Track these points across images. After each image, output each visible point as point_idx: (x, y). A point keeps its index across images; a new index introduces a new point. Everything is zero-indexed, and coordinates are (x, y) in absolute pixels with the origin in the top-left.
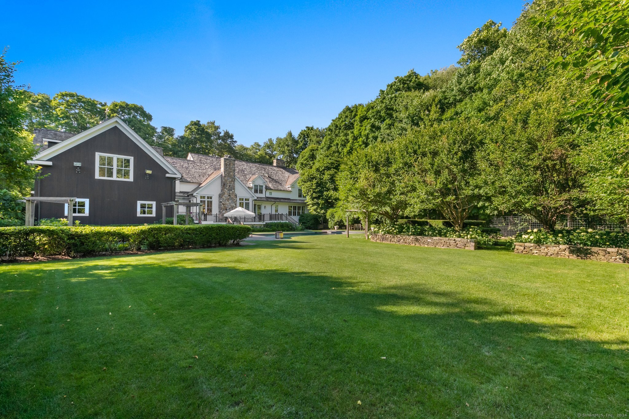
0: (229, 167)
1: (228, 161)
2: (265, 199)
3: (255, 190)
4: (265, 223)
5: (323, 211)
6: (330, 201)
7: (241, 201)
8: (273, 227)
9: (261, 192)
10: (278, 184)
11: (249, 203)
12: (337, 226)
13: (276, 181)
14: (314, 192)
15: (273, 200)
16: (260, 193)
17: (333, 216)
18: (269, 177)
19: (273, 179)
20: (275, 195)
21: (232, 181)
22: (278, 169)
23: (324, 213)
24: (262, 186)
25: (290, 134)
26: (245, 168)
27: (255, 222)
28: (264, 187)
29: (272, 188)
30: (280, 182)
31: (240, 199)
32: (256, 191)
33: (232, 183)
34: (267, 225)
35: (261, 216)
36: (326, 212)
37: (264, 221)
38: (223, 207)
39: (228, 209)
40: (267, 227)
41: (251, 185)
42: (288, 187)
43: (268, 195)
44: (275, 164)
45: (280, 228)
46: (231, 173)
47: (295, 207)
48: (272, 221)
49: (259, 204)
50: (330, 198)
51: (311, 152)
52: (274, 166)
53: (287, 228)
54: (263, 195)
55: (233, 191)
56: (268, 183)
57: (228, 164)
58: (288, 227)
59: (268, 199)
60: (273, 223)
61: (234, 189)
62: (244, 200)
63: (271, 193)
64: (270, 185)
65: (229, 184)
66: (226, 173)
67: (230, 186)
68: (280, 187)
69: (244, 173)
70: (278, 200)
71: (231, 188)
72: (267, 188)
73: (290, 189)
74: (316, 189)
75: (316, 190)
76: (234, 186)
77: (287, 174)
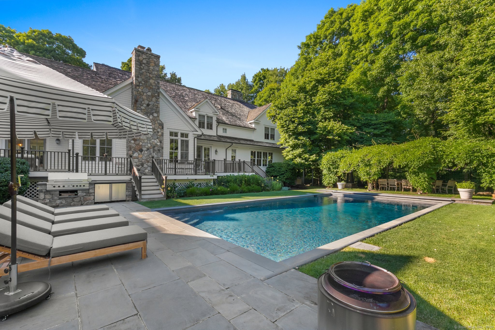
0: (146, 68)
1: (144, 56)
2: (216, 139)
3: (200, 123)
4: (215, 177)
5: (313, 157)
6: (331, 137)
7: (174, 138)
8: (232, 184)
9: (210, 127)
10: (234, 118)
11: (187, 142)
12: (343, 182)
13: (233, 115)
14: (300, 123)
15: (229, 141)
16: (208, 128)
17: (334, 164)
18: (221, 108)
19: (228, 112)
20: (231, 132)
21: (153, 96)
22: (234, 102)
23: (315, 161)
24: (212, 118)
25: (244, 77)
26: (186, 94)
27: (196, 174)
28: (214, 119)
29: (227, 122)
30: (239, 117)
31: (171, 134)
32: (201, 125)
33: (154, 99)
34: (219, 181)
35: (208, 163)
36: (321, 157)
37: (214, 172)
38: (134, 145)
39: (144, 149)
40: (220, 184)
41: (194, 114)
42: (249, 122)
43: (221, 133)
44: (229, 96)
45: (244, 187)
46: (152, 81)
47: (259, 154)
48: (229, 174)
49: (207, 146)
50: (329, 132)
51: (271, 90)
52: (229, 98)
53: (256, 187)
54: (212, 133)
55: (155, 115)
56: (222, 115)
57: (144, 61)
58: (259, 184)
59: (221, 139)
60: (230, 176)
61: (158, 112)
62: (179, 135)
63: (225, 130)
64: (224, 118)
65: (147, 102)
66: (140, 79)
67: (148, 105)
68: (238, 122)
69: (183, 99)
70: (236, 141)
71: (152, 109)
72: (220, 122)
73: (253, 126)
74: (303, 118)
75: (305, 120)
76: (158, 107)
77: (246, 109)
